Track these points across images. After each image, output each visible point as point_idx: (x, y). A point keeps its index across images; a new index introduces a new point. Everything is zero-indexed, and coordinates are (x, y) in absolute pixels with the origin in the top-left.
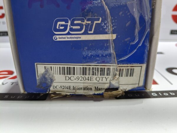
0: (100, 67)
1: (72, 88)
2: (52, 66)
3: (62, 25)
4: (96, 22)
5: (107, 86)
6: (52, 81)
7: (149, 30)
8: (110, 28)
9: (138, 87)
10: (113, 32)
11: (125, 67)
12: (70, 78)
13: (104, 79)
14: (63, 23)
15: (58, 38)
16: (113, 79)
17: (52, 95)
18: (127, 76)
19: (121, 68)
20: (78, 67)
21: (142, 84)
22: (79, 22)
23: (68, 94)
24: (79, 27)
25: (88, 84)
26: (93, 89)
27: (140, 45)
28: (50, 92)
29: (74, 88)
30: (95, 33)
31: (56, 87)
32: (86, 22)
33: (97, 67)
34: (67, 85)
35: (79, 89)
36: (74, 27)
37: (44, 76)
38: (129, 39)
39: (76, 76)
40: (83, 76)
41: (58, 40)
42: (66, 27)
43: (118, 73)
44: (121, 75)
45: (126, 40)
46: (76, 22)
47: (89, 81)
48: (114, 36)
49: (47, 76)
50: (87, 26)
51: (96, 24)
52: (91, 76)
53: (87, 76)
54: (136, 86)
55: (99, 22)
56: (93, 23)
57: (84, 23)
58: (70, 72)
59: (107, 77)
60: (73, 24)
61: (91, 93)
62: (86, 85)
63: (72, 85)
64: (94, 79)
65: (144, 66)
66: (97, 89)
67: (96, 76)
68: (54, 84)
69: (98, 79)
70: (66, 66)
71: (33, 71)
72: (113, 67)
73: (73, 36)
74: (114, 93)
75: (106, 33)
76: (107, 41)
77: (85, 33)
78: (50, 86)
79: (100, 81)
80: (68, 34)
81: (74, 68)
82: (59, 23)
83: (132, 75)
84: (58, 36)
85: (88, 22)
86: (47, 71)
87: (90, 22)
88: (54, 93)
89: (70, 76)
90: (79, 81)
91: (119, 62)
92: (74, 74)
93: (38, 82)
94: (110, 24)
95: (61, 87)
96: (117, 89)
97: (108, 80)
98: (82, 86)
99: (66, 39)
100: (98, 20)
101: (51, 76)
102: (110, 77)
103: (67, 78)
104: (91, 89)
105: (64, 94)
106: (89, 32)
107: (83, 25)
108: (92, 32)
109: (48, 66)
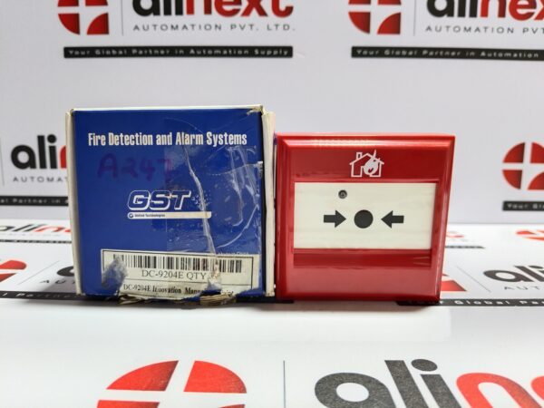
0: (192, 257)
1: (151, 289)
2: (125, 254)
3: (140, 200)
4: (184, 196)
5: (203, 287)
6: (123, 276)
7: (258, 206)
8: (203, 204)
9: (251, 290)
10: (208, 209)
11: (227, 258)
12: (149, 273)
13: (200, 276)
14: (142, 197)
15: (135, 215)
16: (212, 276)
17: (122, 298)
18: (232, 271)
19: (222, 259)
20: (161, 256)
21: (256, 285)
22: (163, 196)
23: (146, 298)
24: (162, 202)
25: (175, 283)
26: (183, 290)
27: (246, 227)
28: (120, 295)
29: (155, 290)
30: (184, 210)
31: (128, 287)
32: (171, 196)
33: (188, 257)
34: (145, 284)
35: (161, 290)
36: (156, 202)
37: (112, 270)
38: (230, 218)
39: (157, 270)
40: (168, 271)
41: (134, 218)
42: (145, 201)
43: (217, 266)
44: (222, 269)
45: (226, 220)
46: (158, 196)
47: (177, 280)
48: (209, 215)
49: (116, 269)
50: (173, 200)
51: (185, 198)
52: (179, 270)
53: (174, 271)
54: (248, 288)
55: (189, 196)
56: (180, 197)
57: (168, 197)
58: (149, 263)
59: (203, 272)
60: (154, 198)
61: (179, 297)
62: (173, 284)
63: (152, 284)
64: (185, 275)
65: (257, 258)
66: (188, 291)
67: (187, 271)
68: (126, 282)
69: (190, 276)
70: (143, 255)
71: (97, 261)
72: (212, 257)
73: (155, 213)
74: (216, 297)
75: (199, 210)
76: (200, 221)
77: (171, 210)
78: (120, 285)
79: (194, 279)
80: (148, 210)
81: (155, 258)
82: (136, 197)
83: (239, 269)
84: (134, 213)
85: (174, 196)
86: (116, 261)
87: (176, 196)
88: (126, 296)
89: (149, 270)
90: (162, 278)
91: (219, 251)
92: (155, 267)
93: (103, 277)
94: (202, 199)
95: (136, 287)
96: (218, 292)
97: (206, 278)
98: (166, 285)
99: (145, 217)
100: (187, 193)
101: (121, 270)
102: (208, 273)
103: (145, 273)
104: (180, 291)
105: (139, 297)
106: (176, 209)
107: (167, 199)
108: (180, 208)
109: (119, 254)
